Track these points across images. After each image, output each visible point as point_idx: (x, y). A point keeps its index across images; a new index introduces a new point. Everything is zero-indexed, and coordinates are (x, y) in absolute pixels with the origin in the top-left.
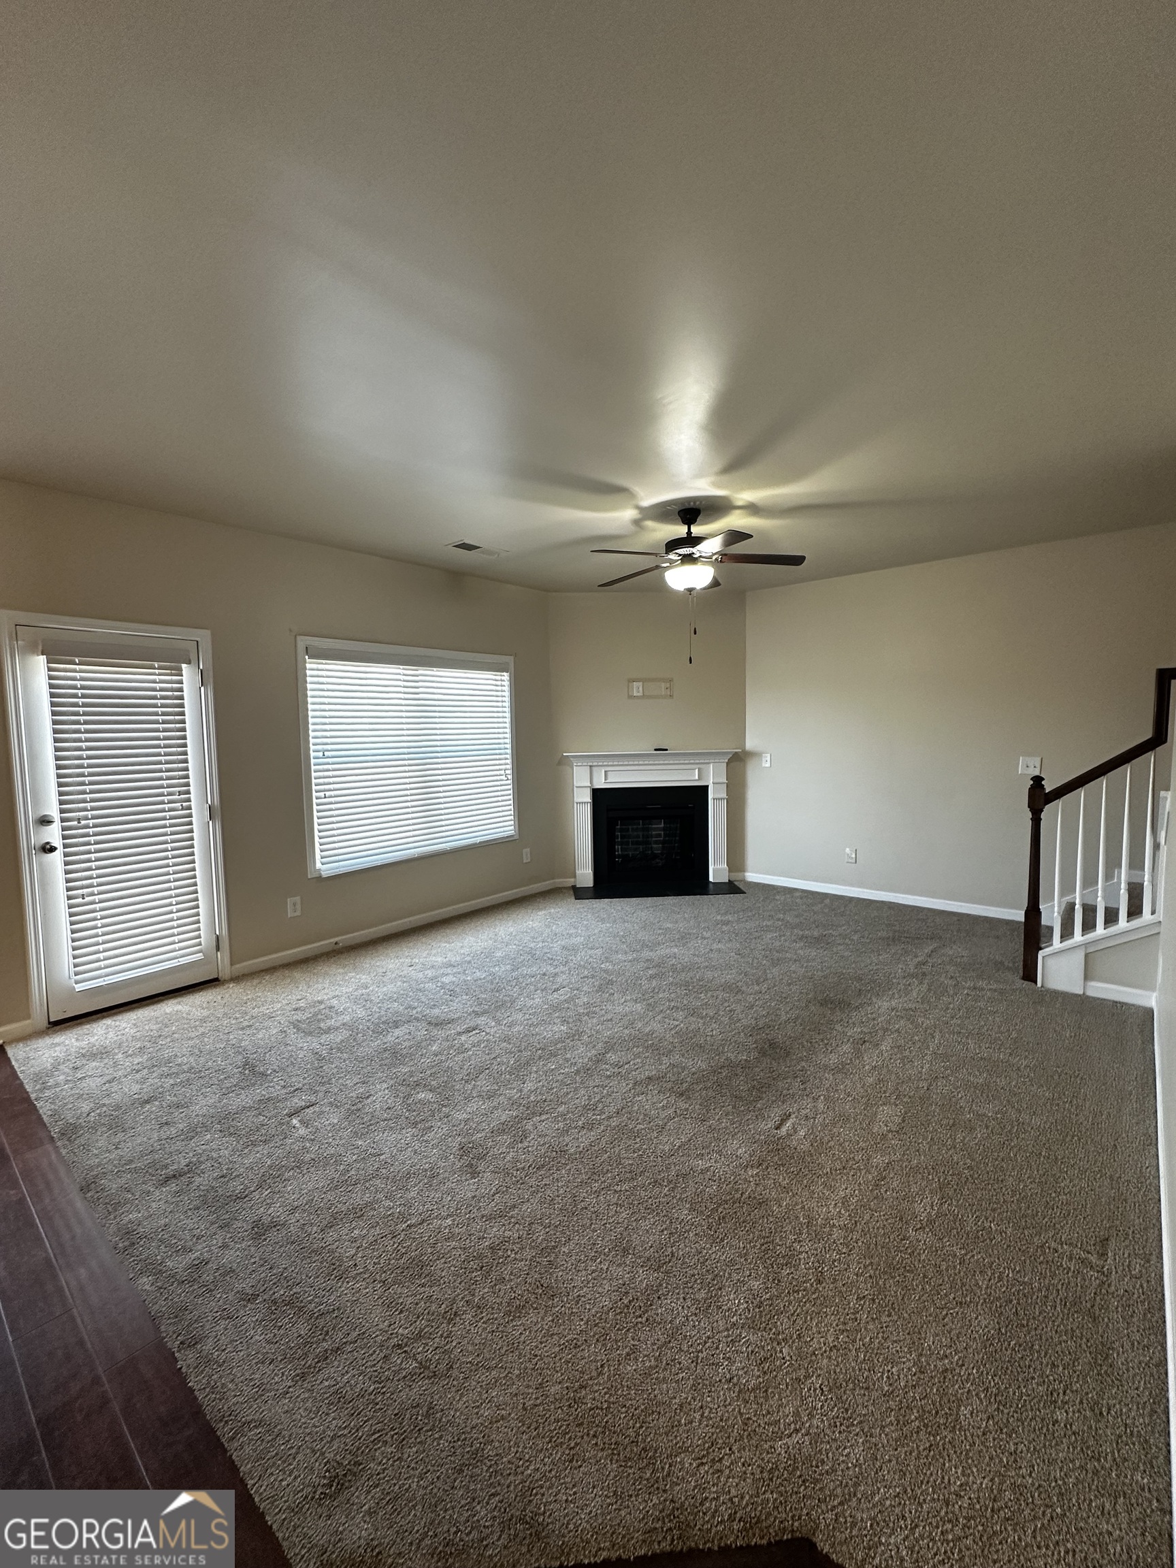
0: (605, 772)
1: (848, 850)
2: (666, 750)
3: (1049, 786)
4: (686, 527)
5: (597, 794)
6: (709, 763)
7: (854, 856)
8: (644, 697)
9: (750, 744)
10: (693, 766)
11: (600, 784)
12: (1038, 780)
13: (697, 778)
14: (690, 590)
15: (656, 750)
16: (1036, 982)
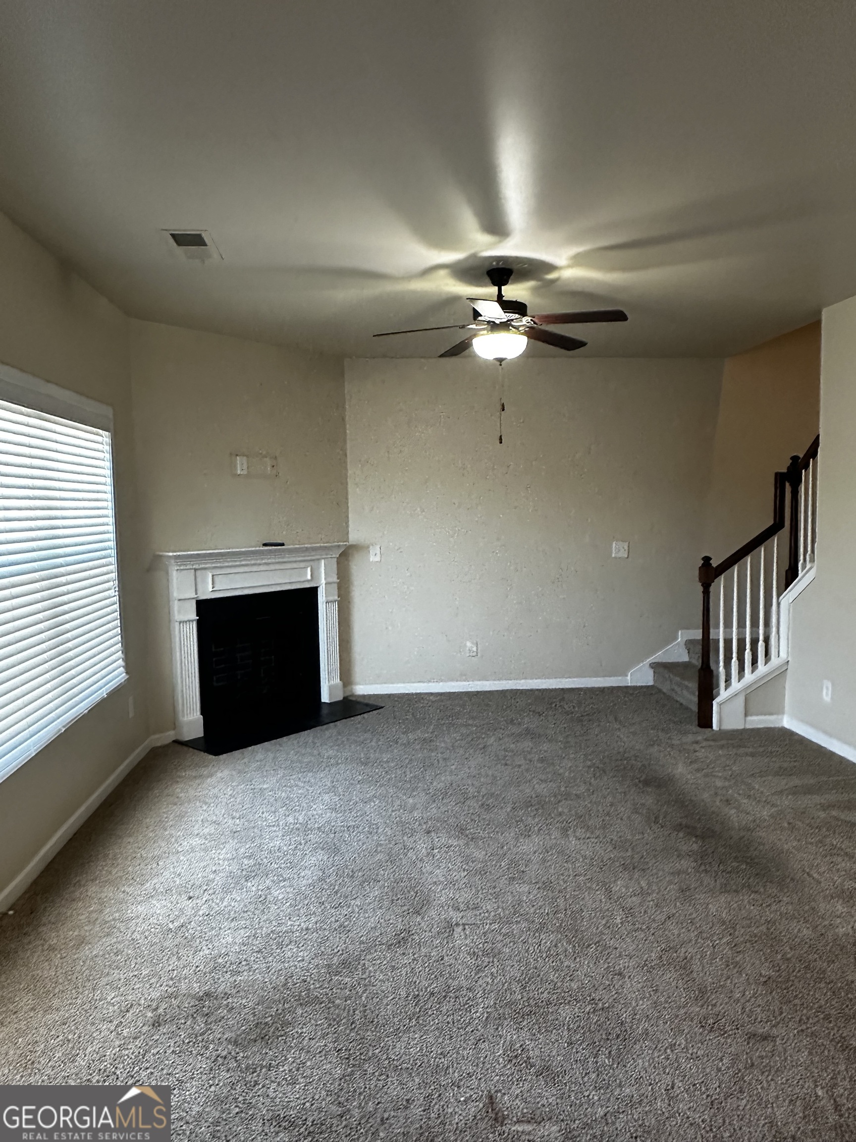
0: (213, 576)
1: (469, 644)
2: (283, 545)
3: (715, 563)
4: (496, 288)
5: (203, 606)
6: (318, 559)
7: (475, 649)
8: (248, 476)
9: (355, 535)
10: (302, 565)
11: (208, 592)
12: (707, 560)
13: (309, 577)
14: (500, 360)
15: (265, 545)
16: (711, 727)
